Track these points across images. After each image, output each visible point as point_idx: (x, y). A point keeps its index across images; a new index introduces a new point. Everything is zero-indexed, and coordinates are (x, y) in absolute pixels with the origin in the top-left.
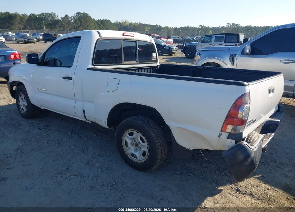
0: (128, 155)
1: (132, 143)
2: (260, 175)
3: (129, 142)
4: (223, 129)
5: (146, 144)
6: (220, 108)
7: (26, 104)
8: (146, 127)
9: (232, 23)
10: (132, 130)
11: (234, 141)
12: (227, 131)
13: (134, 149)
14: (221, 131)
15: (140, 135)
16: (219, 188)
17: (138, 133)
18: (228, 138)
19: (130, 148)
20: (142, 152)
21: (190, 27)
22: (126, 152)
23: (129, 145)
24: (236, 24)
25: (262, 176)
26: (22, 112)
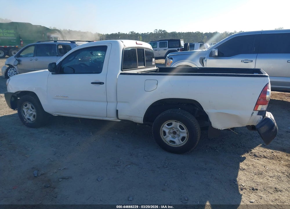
0: (166, 143)
1: (170, 132)
2: (261, 145)
3: (167, 131)
4: (255, 109)
5: (185, 131)
6: (253, 94)
7: (35, 113)
8: (186, 116)
9: (159, 30)
10: (171, 121)
11: (262, 117)
12: (258, 110)
13: (172, 137)
14: (254, 110)
15: (178, 124)
16: (243, 156)
17: (177, 122)
18: (258, 114)
19: (168, 137)
20: (180, 138)
21: (121, 33)
22: (164, 140)
23: (167, 134)
24: (163, 30)
25: (263, 145)
26: (27, 122)
